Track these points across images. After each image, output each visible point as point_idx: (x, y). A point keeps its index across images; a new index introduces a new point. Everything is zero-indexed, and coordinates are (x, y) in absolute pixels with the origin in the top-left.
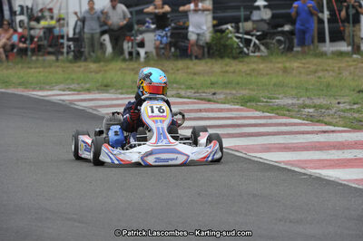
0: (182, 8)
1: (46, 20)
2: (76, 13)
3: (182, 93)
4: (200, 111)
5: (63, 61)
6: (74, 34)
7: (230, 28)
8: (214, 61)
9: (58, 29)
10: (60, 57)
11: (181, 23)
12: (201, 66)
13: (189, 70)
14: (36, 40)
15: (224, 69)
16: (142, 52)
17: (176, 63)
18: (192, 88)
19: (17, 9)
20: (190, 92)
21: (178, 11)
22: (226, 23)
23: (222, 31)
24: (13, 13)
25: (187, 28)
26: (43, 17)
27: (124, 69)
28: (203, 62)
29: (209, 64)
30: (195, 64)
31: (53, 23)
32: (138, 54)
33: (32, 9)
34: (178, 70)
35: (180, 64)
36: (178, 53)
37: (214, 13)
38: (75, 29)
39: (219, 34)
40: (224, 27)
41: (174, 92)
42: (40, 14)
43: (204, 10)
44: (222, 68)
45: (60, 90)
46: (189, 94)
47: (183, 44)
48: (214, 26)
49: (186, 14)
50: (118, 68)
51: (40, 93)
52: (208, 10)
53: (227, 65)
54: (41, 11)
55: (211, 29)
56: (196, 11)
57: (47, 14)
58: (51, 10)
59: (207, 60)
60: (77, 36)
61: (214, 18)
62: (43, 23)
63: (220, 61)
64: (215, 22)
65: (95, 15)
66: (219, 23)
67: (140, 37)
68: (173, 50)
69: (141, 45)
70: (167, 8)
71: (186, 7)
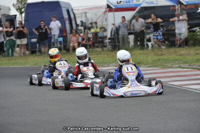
0: (171, 20)
1: (94, 28)
2: (113, 24)
3: (182, 66)
4: (197, 75)
5: (107, 51)
6: (111, 36)
7: (198, 29)
8: (190, 48)
9: (100, 33)
10: (105, 49)
11: (170, 28)
12: (184, 51)
13: (177, 53)
14: (91, 39)
15: (196, 52)
16: (150, 44)
17: (169, 49)
18: (187, 63)
19: (79, 22)
20: (186, 65)
21: (169, 21)
22: (195, 27)
23: (194, 31)
24: (77, 25)
26: (92, 27)
27: (141, 54)
28: (184, 48)
29: (188, 50)
30: (180, 50)
31: (98, 30)
32: (148, 45)
33: (85, 23)
34: (171, 53)
35: (172, 50)
36: (169, 44)
37: (188, 21)
38: (111, 33)
39: (192, 33)
40: (194, 29)
41: (177, 66)
42: (90, 25)
43: (183, 20)
44: (195, 51)
45: (114, 66)
46: (186, 66)
47: (172, 39)
48: (189, 29)
49: (173, 22)
50: (138, 53)
51: (104, 68)
52: (185, 20)
53: (197, 50)
54: (91, 24)
55: (187, 30)
56: (179, 20)
57: (94, 25)
58: (96, 23)
59: (187, 47)
60: (112, 37)
61: (188, 24)
62: (93, 30)
63: (194, 48)
64: (189, 27)
65: (125, 25)
66: (191, 27)
67: (148, 36)
68: (167, 42)
69: (149, 40)
70: (159, 20)
71: (174, 19)
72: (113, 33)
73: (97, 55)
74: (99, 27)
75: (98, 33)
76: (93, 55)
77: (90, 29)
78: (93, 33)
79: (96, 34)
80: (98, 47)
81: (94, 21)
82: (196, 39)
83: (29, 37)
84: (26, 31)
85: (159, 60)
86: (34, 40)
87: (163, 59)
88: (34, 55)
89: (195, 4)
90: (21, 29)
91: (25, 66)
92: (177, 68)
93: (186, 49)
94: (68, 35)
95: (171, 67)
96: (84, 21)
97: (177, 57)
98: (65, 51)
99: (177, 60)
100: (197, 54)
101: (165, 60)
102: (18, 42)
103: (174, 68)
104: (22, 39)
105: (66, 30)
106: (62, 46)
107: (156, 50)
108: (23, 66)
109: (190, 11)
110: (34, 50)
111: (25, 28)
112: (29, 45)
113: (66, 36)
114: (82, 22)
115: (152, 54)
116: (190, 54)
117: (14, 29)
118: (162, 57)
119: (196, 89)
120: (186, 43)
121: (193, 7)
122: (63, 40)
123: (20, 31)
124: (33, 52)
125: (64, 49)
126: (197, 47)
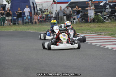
0: (86, 9)
2: (56, 10)
3: (92, 32)
4: (99, 37)
6: (55, 16)
7: (100, 14)
11: (85, 13)
12: (92, 25)
13: (89, 26)
14: (45, 18)
15: (99, 26)
16: (75, 21)
18: (94, 31)
19: (38, 9)
20: (93, 32)
21: (85, 9)
22: (98, 13)
23: (98, 15)
24: (38, 10)
25: (88, 14)
26: (45, 12)
29: (94, 24)
30: (90, 24)
31: (48, 13)
32: (74, 22)
33: (42, 9)
34: (86, 26)
35: (86, 24)
36: (85, 21)
37: (95, 10)
38: (55, 15)
39: (97, 16)
40: (98, 14)
42: (44, 11)
43: (92, 9)
46: (93, 33)
47: (86, 19)
48: (95, 14)
49: (87, 10)
52: (93, 9)
53: (99, 25)
54: (45, 10)
55: (94, 14)
56: (90, 9)
57: (46, 10)
58: (47, 9)
59: (94, 23)
60: (56, 17)
61: (95, 11)
62: (45, 13)
63: (97, 24)
64: (95, 12)
65: (62, 11)
66: (96, 13)
67: (74, 17)
68: (83, 20)
69: (74, 19)
70: (80, 9)
71: (87, 8)
72: (56, 15)
73: (48, 26)
74: (49, 11)
75: (48, 14)
76: (45, 26)
77: (44, 12)
78: (46, 15)
79: (47, 15)
80: (48, 22)
81: (46, 9)
82: (99, 19)
83: (12, 16)
84: (11, 13)
85: (80, 29)
86: (15, 18)
87: (82, 29)
88: (15, 25)
89: (99, 1)
90: (9, 12)
91: (10, 31)
92: (89, 34)
93: (93, 24)
94: (33, 15)
95: (85, 33)
96: (41, 8)
97: (89, 28)
98: (31, 24)
99: (89, 30)
100: (99, 27)
101: (83, 29)
102: (7, 18)
103: (87, 33)
104: (9, 17)
105: (31, 13)
106: (30, 21)
107: (78, 24)
108: (9, 31)
109: (96, 5)
110: (15, 22)
111: (11, 11)
112: (13, 20)
113: (32, 16)
114: (40, 9)
115: (76, 26)
116: (95, 27)
117: (5, 12)
118: (81, 28)
119: (99, 45)
120: (93, 21)
121: (98, 3)
122: (30, 18)
123: (8, 12)
124: (14, 24)
125: (31, 23)
126: (99, 23)
